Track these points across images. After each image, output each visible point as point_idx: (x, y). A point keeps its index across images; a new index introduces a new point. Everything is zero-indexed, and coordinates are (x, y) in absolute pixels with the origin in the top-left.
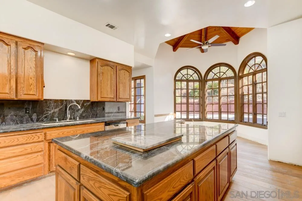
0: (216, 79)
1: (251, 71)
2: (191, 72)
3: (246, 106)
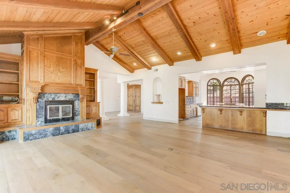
0: (229, 85)
1: (247, 82)
2: (215, 81)
3: (245, 99)
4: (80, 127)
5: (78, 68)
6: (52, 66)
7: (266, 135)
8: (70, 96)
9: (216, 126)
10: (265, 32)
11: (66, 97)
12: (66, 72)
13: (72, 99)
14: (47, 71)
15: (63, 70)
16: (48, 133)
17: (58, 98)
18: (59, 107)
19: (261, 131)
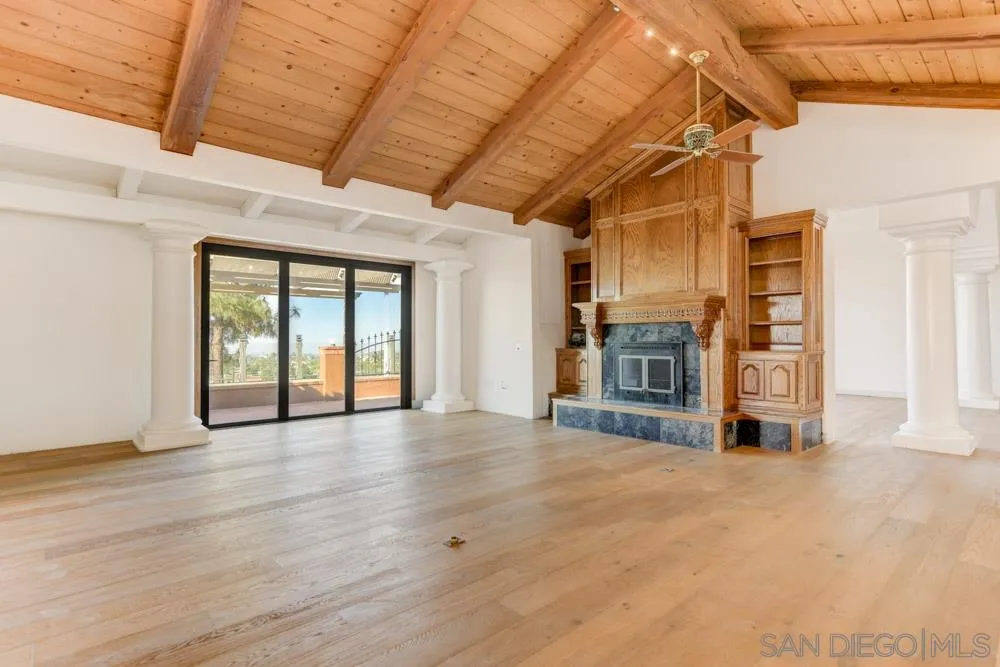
4: (662, 429)
5: (705, 236)
6: (638, 251)
8: (671, 330)
11: (660, 332)
12: (670, 258)
13: (678, 338)
14: (628, 269)
15: (663, 254)
16: (592, 419)
17: (643, 335)
18: (640, 360)
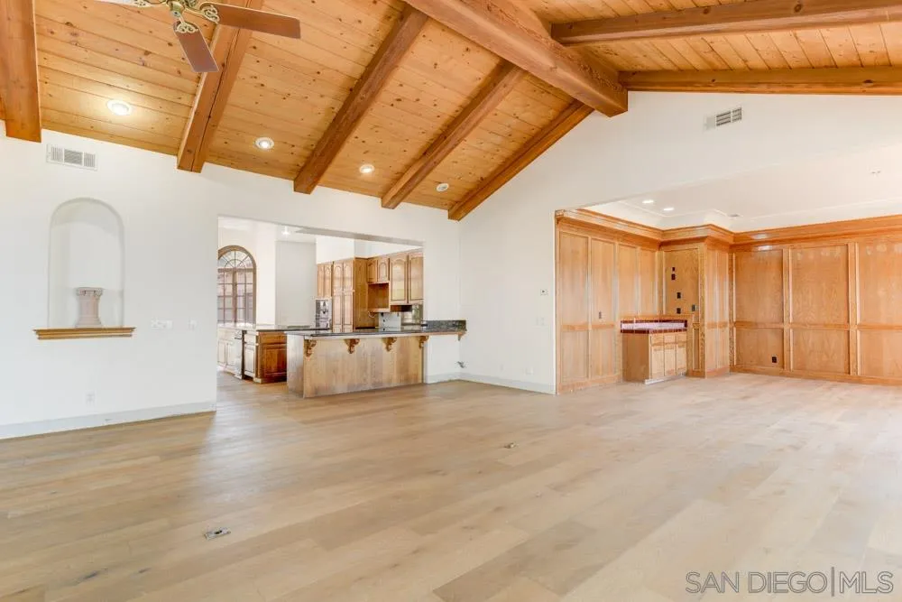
7: (423, 384)
9: (340, 388)
10: (447, 185)
19: (416, 378)
